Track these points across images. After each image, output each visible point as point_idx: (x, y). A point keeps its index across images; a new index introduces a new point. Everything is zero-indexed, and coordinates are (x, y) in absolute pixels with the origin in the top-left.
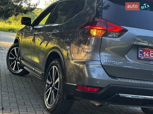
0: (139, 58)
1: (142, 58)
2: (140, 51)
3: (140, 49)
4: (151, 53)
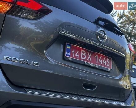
0: (64, 59)
1: (70, 58)
2: (68, 47)
3: (68, 44)
4: (82, 54)
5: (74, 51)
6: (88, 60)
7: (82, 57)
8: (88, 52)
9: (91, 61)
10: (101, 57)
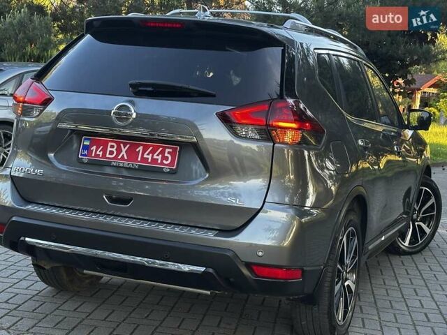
1: (85, 159)
2: (85, 143)
3: (85, 139)
4: (109, 149)
5: (94, 148)
6: (119, 157)
7: (110, 154)
8: (122, 145)
9: (126, 158)
10: (151, 148)
